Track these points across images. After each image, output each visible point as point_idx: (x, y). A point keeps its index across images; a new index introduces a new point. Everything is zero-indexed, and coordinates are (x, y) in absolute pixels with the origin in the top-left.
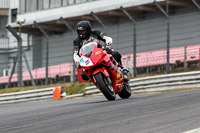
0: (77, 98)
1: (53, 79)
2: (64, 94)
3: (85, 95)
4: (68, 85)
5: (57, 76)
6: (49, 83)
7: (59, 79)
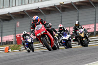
0: (17, 52)
2: (10, 50)
3: (20, 50)
4: (12, 45)
6: (3, 45)
7: (7, 43)
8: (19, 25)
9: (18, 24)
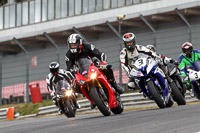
1: (7, 100)
2: (18, 115)
3: (38, 115)
4: (21, 105)
5: (11, 97)
6: (3, 104)
7: (13, 100)
8: (35, 63)
9: (35, 61)
